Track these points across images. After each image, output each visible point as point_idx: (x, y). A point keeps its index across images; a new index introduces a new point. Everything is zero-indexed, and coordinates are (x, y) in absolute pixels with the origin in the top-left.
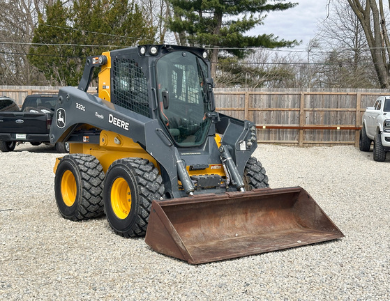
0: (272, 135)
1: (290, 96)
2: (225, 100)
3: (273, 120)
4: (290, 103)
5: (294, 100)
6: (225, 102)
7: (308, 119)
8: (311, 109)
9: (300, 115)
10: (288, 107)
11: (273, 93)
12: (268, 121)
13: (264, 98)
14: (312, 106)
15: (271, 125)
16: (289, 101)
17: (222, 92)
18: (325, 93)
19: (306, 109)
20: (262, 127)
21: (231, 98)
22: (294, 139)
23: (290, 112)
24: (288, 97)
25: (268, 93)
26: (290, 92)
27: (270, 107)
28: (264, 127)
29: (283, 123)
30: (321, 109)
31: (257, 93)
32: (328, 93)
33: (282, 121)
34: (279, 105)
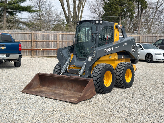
0: (45, 53)
1: (52, 35)
2: (21, 36)
3: (45, 46)
4: (52, 38)
5: (54, 37)
6: (21, 37)
7: (60, 45)
8: (62, 41)
9: (57, 44)
10: (51, 40)
11: (44, 33)
12: (43, 46)
13: (40, 36)
14: (62, 39)
15: (44, 48)
16: (52, 37)
17: (19, 32)
18: (67, 34)
19: (60, 41)
20: (41, 49)
21: (24, 35)
22: (55, 55)
23: (52, 42)
24: (51, 35)
25: (42, 33)
26: (52, 33)
27: (43, 40)
28: (42, 49)
29: (50, 47)
30: (66, 41)
31: (37, 33)
32: (69, 34)
33: (49, 46)
34: (47, 39)
